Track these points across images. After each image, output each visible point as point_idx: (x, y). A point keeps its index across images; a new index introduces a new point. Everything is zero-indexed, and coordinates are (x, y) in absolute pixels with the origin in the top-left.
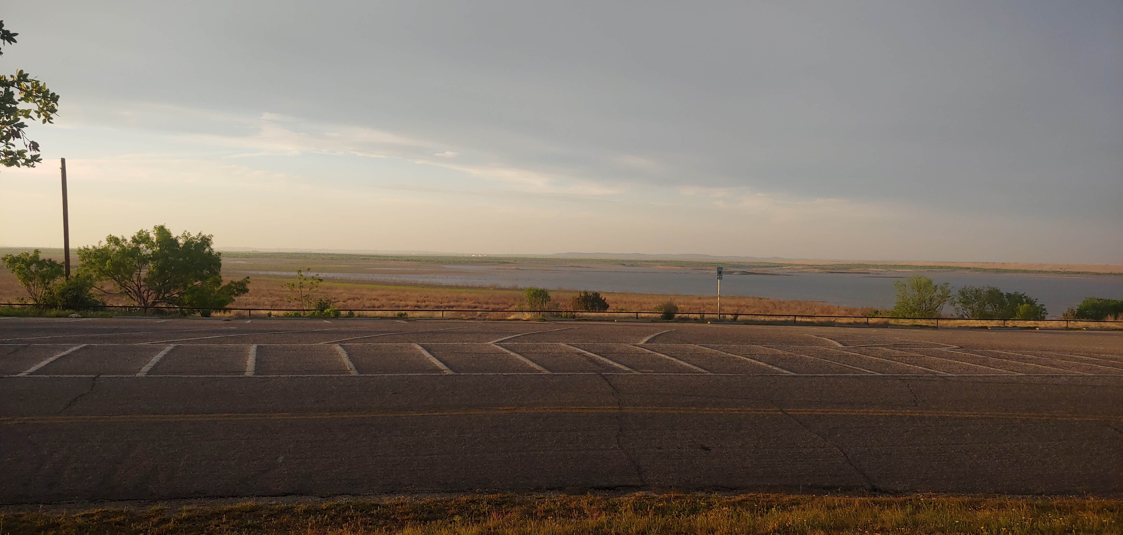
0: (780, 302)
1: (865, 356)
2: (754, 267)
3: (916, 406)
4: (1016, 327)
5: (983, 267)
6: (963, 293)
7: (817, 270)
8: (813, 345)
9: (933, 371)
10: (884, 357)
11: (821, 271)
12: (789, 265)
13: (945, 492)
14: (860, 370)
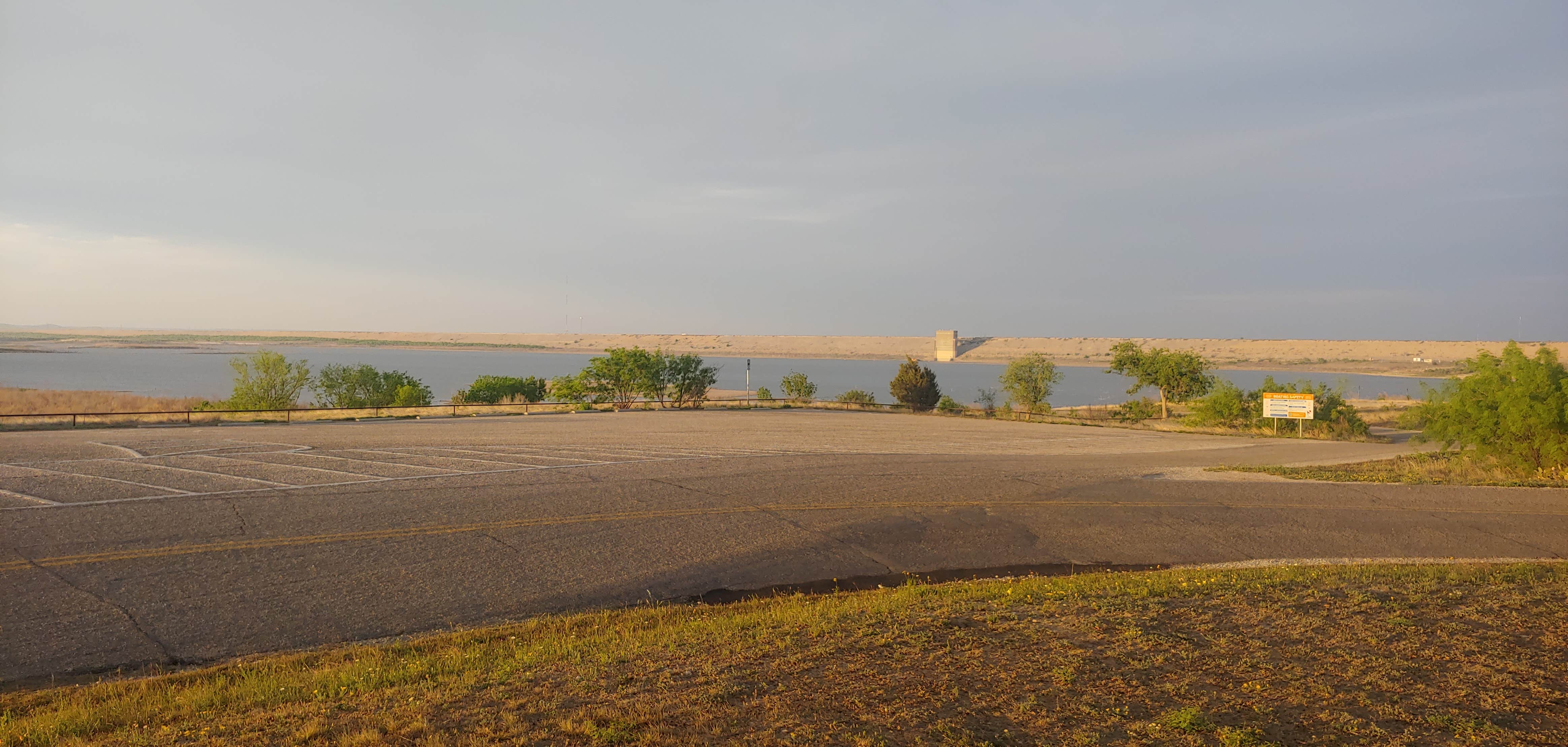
0: (54, 395)
1: (174, 469)
2: (11, 340)
3: (244, 534)
4: (392, 416)
5: (355, 338)
6: (326, 374)
7: (116, 344)
8: (94, 458)
9: (271, 483)
10: (203, 468)
11: (121, 345)
12: (70, 336)
13: (276, 651)
14: (164, 490)
